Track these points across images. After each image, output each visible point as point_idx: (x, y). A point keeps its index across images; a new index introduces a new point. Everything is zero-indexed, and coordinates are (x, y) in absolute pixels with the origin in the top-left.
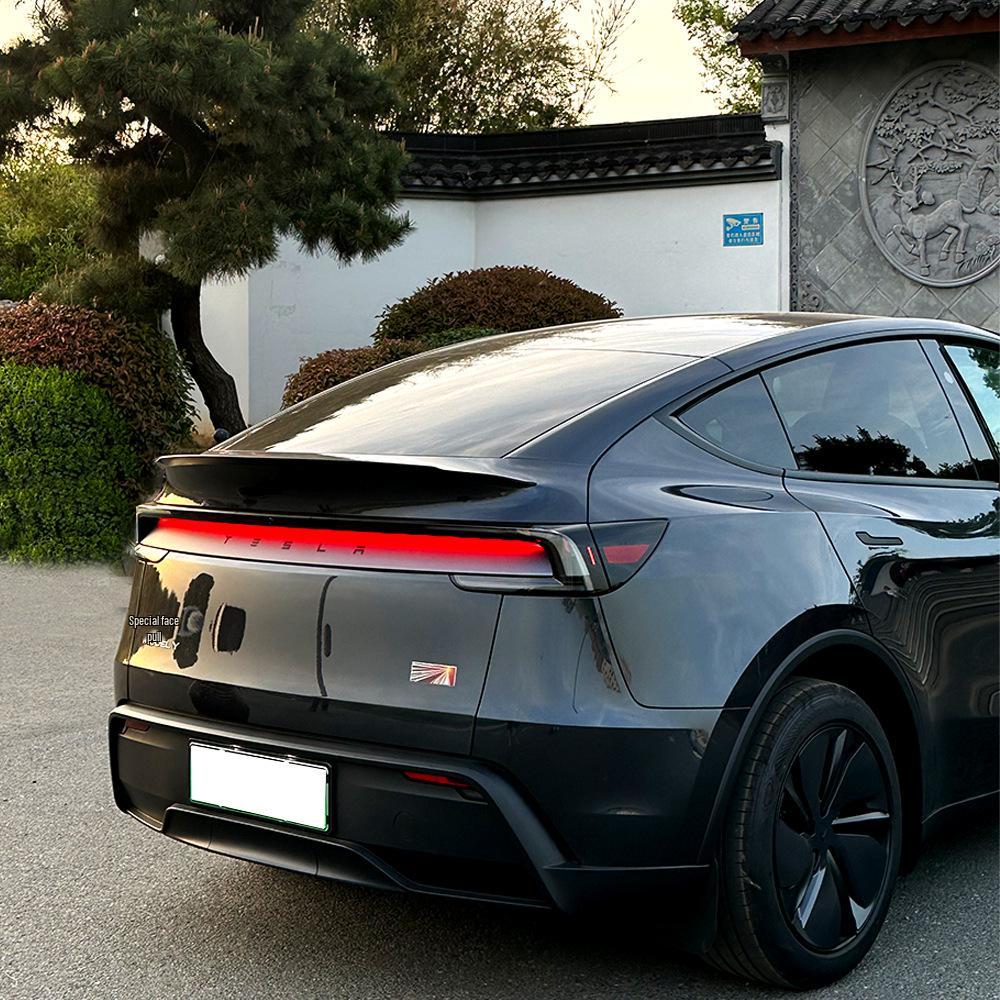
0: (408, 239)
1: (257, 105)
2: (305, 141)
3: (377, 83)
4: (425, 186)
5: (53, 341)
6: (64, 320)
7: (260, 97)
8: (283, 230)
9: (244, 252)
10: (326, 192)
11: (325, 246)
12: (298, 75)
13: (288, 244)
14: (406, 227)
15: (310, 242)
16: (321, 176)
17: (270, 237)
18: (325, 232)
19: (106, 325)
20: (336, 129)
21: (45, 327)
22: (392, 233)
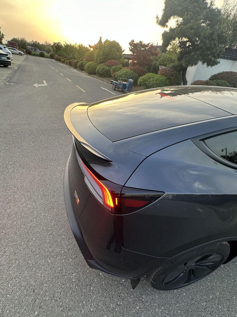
0: (218, 65)
1: (203, 39)
2: (209, 46)
3: (225, 37)
4: (230, 58)
5: (166, 73)
6: (168, 70)
7: (204, 38)
8: (200, 61)
9: (193, 63)
10: (209, 55)
11: (206, 64)
12: (212, 34)
13: (200, 63)
14: (219, 62)
15: (203, 63)
16: (209, 52)
17: (198, 61)
18: (206, 62)
19: (173, 72)
20: (215, 45)
21: (166, 71)
22: (216, 63)
